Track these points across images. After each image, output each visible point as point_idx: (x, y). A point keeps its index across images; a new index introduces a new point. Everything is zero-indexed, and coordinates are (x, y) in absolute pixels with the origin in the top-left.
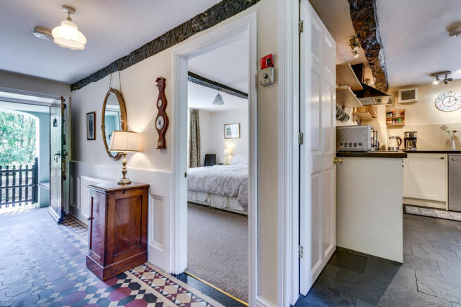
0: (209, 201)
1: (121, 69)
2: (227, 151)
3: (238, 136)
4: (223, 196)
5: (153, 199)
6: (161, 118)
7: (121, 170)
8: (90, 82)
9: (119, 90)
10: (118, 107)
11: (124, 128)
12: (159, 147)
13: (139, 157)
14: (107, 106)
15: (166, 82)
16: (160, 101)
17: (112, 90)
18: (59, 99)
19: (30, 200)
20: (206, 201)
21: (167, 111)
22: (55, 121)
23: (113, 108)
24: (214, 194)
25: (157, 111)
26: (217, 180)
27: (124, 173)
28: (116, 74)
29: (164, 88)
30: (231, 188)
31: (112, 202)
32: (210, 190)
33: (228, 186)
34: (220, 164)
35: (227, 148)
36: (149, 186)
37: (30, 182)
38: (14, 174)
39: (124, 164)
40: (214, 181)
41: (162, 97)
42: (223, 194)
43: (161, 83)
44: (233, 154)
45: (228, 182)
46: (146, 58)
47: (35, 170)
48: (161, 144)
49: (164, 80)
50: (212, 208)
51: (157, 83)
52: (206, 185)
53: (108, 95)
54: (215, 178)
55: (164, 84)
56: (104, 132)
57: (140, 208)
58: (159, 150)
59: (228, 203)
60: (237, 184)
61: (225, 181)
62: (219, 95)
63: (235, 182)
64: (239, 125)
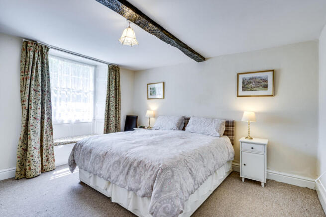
0: (109, 190)
2: (149, 113)
3: (162, 97)
20: (106, 189)
26: (119, 162)
30: (139, 182)
32: (110, 177)
33: (134, 176)
34: (141, 127)
35: (149, 109)
40: (114, 163)
42: (128, 187)
45: (135, 169)
54: (117, 159)
60: (151, 175)
61: (131, 165)
62: (130, 27)
63: (147, 170)
64: (164, 84)
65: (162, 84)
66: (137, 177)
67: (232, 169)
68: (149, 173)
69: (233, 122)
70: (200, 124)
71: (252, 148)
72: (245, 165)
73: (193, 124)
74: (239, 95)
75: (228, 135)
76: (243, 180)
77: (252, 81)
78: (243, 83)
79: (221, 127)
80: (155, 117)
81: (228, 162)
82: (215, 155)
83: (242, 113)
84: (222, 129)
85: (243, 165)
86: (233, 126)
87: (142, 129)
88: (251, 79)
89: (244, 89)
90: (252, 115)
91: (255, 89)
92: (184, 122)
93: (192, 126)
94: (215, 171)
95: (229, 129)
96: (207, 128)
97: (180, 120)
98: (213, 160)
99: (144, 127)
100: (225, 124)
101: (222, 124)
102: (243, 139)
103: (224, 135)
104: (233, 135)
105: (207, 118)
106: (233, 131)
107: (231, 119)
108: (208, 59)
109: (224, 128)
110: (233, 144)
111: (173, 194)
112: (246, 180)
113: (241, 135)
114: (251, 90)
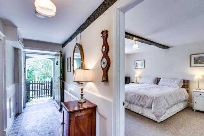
0: (129, 106)
1: (81, 32)
2: (136, 75)
3: (143, 67)
4: (139, 106)
5: (99, 116)
6: (105, 60)
7: (80, 93)
8: (69, 42)
9: (80, 44)
10: (79, 54)
11: (82, 67)
12: (103, 81)
13: (91, 85)
14: (75, 54)
15: (108, 33)
16: (104, 48)
17: (77, 44)
18: (59, 52)
19: (50, 96)
20: (128, 106)
21: (109, 54)
22: (57, 62)
23: (78, 55)
24: (133, 103)
25: (102, 55)
26: (135, 95)
27: (82, 95)
28: (79, 35)
29: (107, 38)
30: (145, 102)
31: (73, 119)
32: (131, 101)
33: (143, 100)
35: (136, 74)
36: (96, 106)
37: (50, 88)
38: (44, 84)
39: (82, 90)
40: (133, 96)
41: (106, 44)
42: (139, 105)
43: (105, 34)
44: (140, 77)
45: (143, 98)
46: (95, 20)
47: (51, 83)
48: (104, 79)
49: (107, 31)
50: (131, 111)
51: (101, 35)
52: (128, 97)
53: (75, 47)
54: (134, 94)
55: (107, 35)
56: (73, 68)
57: (91, 121)
58: (103, 82)
59: (143, 111)
60: (150, 100)
61: (141, 97)
62: (136, 43)
63: (149, 98)
64: (144, 61)
65: (143, 61)
66: (144, 101)
67: (188, 105)
68: (150, 99)
69: (188, 81)
70: (167, 81)
71: (200, 94)
72: (196, 103)
73: (163, 81)
74: (192, 66)
75: (185, 88)
76: (195, 111)
77: (200, 58)
78: (194, 59)
79: (180, 83)
80: (139, 77)
81: (185, 101)
82: (178, 96)
83: (194, 76)
84: (181, 84)
85: (194, 103)
86: (188, 83)
87: (133, 83)
88: (199, 57)
89: (195, 63)
90: (201, 77)
91: (202, 63)
92: (157, 80)
93: (163, 82)
94: (178, 103)
95: (186, 84)
96: (171, 84)
97: (155, 79)
98: (176, 98)
99: (134, 82)
100: (182, 82)
101: (181, 82)
102: (195, 90)
103: (182, 87)
104: (188, 88)
105: (171, 79)
106: (188, 86)
107: (186, 79)
108: (171, 47)
109: (182, 84)
110: (188, 92)
111: (161, 107)
112: (197, 111)
113: (193, 88)
114: (200, 64)
